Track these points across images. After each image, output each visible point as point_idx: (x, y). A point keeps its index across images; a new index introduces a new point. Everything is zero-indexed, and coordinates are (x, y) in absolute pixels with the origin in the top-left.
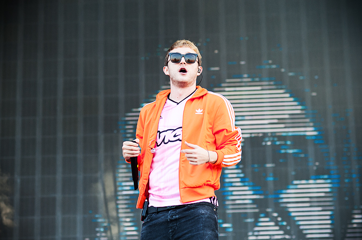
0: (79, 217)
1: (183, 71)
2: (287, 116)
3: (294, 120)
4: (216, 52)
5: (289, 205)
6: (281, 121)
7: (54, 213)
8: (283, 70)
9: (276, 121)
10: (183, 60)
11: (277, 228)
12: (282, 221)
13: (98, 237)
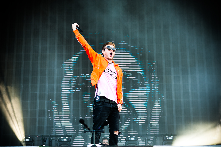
0: (46, 102)
1: (111, 54)
2: (130, 64)
3: (133, 65)
4: (103, 37)
5: (130, 99)
6: (128, 65)
7: (36, 100)
8: (129, 45)
9: (125, 65)
10: (112, 50)
11: (125, 108)
12: (126, 105)
13: (53, 110)
